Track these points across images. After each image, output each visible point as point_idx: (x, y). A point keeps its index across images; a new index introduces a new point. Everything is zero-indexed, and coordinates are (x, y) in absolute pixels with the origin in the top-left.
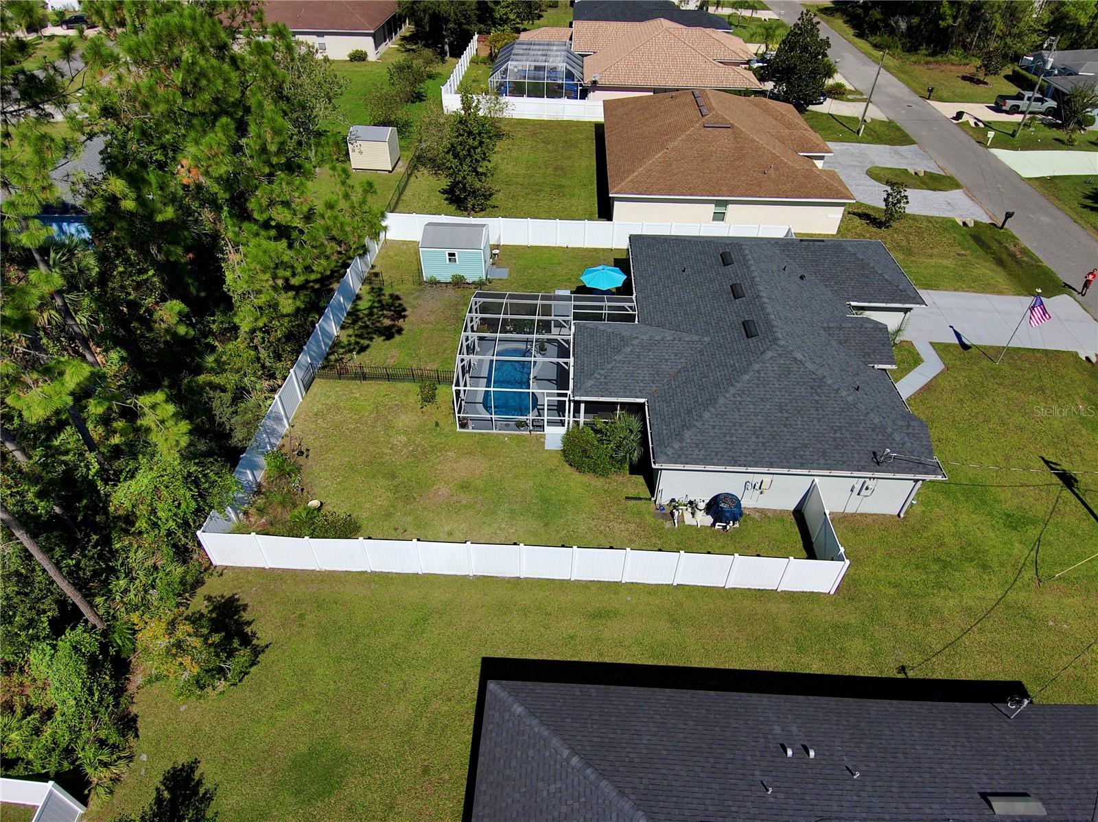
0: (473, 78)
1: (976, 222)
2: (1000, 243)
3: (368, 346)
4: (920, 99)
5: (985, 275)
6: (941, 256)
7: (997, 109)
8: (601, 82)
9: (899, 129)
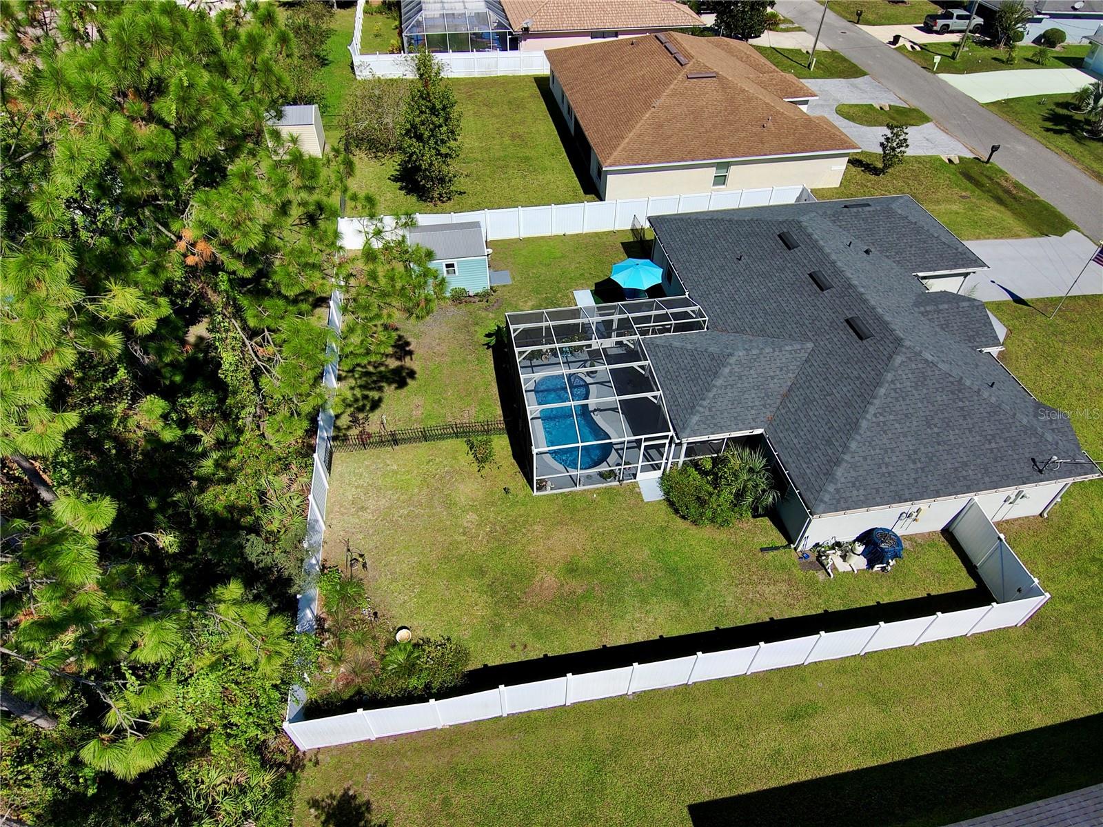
0: (375, 32)
1: (960, 158)
2: (990, 179)
3: (380, 400)
4: (850, 23)
5: (994, 217)
6: (947, 200)
7: (928, 29)
8: (533, 28)
9: (844, 60)
